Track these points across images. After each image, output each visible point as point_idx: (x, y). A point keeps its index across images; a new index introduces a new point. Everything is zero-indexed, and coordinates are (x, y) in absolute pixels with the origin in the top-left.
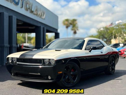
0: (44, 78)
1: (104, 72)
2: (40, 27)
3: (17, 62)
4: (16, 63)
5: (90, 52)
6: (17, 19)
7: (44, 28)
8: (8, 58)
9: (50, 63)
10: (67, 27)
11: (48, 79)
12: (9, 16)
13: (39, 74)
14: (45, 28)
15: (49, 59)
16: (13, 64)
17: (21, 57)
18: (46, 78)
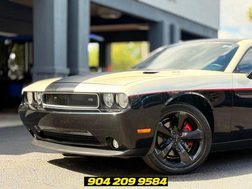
0: (102, 145)
2: (161, 23)
3: (44, 104)
4: (41, 105)
6: (93, 3)
8: (26, 93)
9: (116, 105)
11: (113, 148)
13: (89, 134)
14: (178, 27)
15: (115, 95)
16: (36, 108)
17: (49, 90)
18: (106, 144)
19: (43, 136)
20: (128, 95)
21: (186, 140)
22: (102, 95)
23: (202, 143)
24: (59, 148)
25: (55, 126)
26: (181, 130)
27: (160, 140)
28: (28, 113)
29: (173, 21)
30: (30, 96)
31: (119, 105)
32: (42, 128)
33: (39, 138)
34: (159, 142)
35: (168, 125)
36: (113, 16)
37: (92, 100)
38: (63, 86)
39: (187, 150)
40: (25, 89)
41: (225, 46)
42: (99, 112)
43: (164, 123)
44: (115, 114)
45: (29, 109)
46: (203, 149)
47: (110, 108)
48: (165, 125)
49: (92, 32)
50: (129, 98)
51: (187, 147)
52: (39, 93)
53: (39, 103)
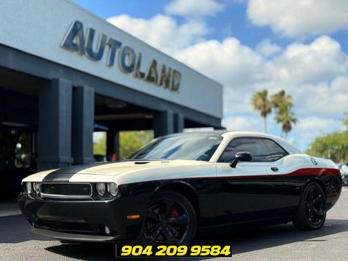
0: (95, 231)
1: (291, 223)
2: (165, 112)
3: (42, 194)
4: (39, 194)
5: (233, 166)
6: (96, 94)
7: (176, 117)
8: (25, 183)
10: (265, 114)
11: (105, 234)
12: (74, 89)
13: (82, 221)
14: (181, 117)
16: (35, 198)
17: (47, 180)
18: (99, 230)
19: (41, 224)
20: (118, 184)
21: (173, 225)
22: (95, 185)
23: (188, 227)
24: (55, 235)
25: (52, 214)
26: (168, 216)
27: (150, 226)
28: (27, 202)
29: (177, 111)
30: (29, 186)
31: (110, 194)
32: (40, 216)
33: (37, 226)
34: (149, 228)
35: (157, 211)
36: (120, 106)
37: (86, 189)
38: (59, 177)
39: (174, 235)
40: (24, 180)
41: (211, 138)
42: (92, 200)
43: (153, 209)
44: (106, 201)
45: (28, 198)
46: (188, 234)
47: (102, 197)
48: (154, 211)
49: (96, 122)
50: (119, 186)
51: (174, 231)
52: (37, 183)
53: (38, 193)
